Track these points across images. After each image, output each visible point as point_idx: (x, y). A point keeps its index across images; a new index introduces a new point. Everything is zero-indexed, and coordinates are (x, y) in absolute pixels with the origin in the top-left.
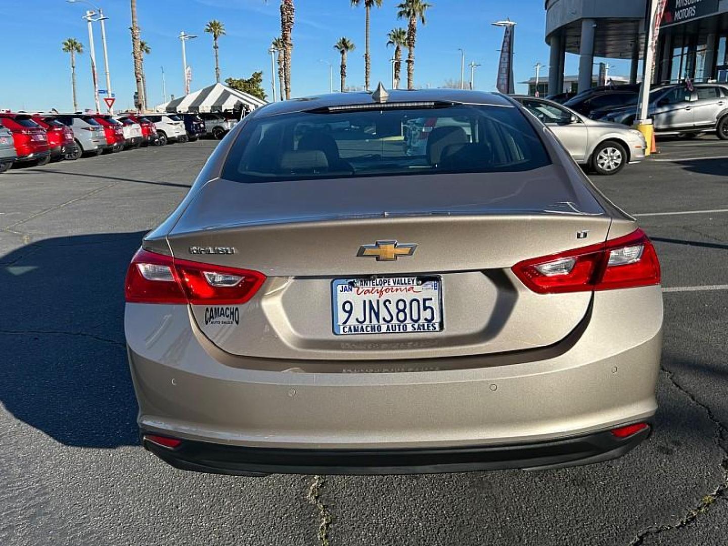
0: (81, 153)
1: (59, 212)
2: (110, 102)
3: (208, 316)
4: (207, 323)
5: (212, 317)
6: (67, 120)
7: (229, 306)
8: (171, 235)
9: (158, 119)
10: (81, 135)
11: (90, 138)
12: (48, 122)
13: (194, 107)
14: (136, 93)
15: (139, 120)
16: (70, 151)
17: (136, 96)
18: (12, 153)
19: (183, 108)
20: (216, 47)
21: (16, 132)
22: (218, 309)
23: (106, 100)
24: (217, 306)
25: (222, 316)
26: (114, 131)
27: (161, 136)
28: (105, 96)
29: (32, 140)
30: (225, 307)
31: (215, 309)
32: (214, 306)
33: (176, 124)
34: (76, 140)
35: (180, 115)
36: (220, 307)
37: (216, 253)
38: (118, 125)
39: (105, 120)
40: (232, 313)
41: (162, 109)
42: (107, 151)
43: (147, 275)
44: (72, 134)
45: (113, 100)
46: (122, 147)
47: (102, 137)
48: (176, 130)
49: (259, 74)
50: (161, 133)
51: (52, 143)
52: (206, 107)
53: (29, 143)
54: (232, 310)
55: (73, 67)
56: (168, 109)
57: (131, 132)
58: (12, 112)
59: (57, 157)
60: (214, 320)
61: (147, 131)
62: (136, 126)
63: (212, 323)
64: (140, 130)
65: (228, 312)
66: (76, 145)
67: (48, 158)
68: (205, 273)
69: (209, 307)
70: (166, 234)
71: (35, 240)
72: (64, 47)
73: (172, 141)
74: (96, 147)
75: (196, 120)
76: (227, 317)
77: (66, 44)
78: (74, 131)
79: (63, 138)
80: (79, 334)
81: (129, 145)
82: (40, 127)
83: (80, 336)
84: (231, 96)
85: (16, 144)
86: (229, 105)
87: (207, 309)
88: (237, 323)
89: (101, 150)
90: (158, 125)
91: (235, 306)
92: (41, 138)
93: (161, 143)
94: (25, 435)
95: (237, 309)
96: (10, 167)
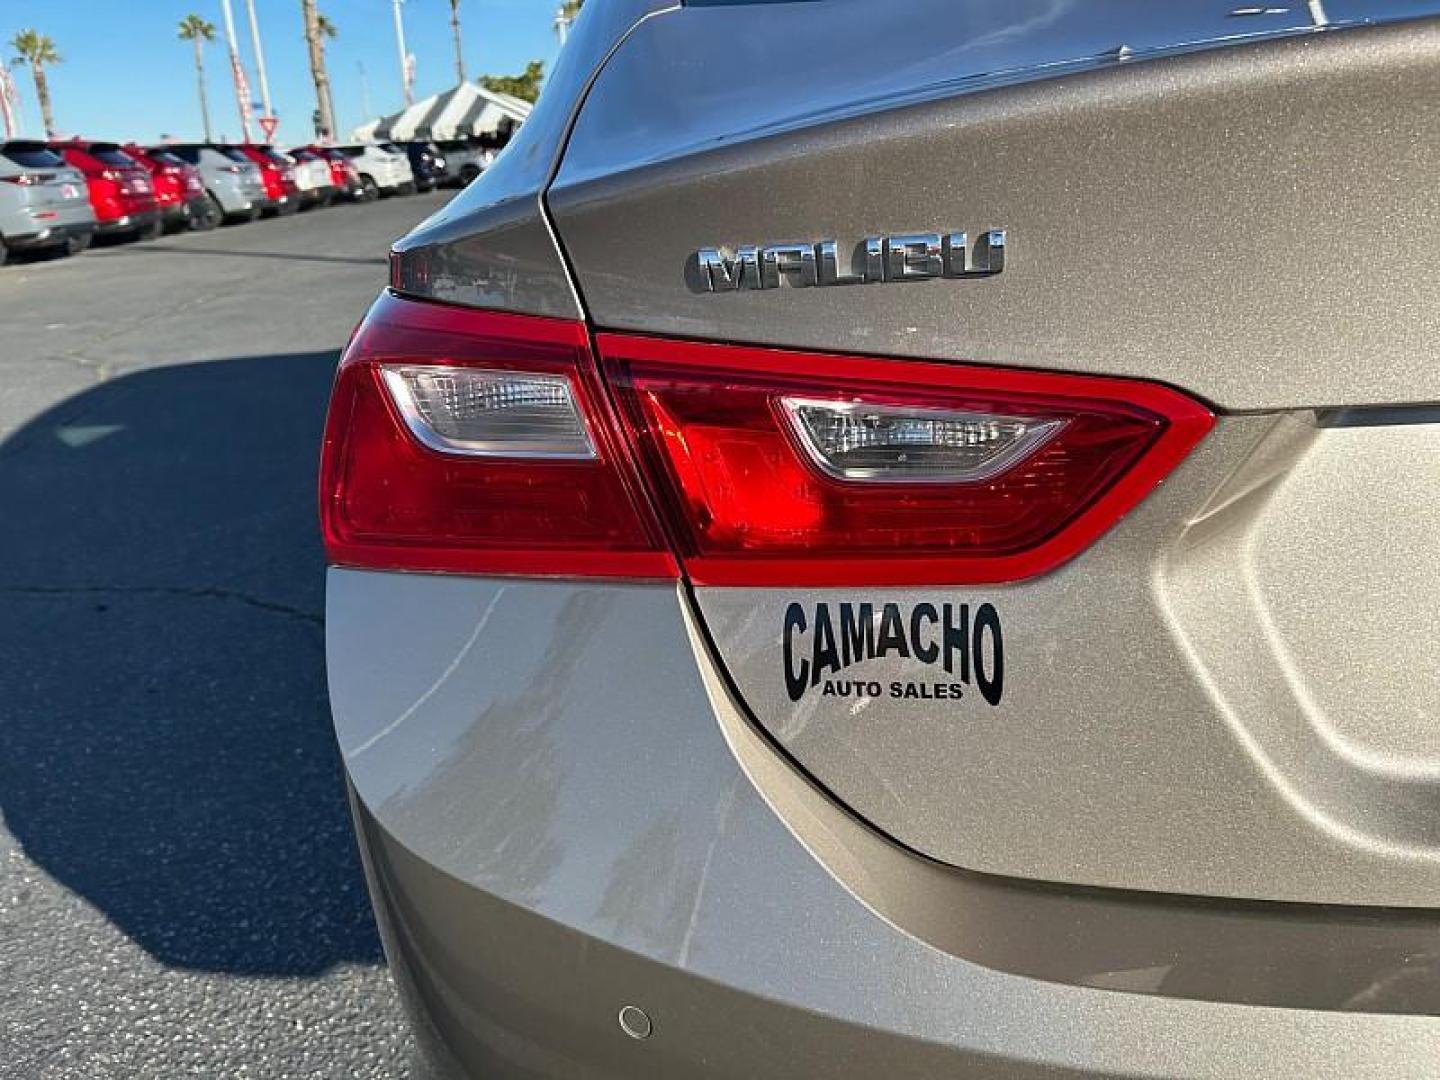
0: (219, 217)
1: (176, 319)
2: (269, 125)
3: (804, 648)
4: (796, 690)
5: (825, 658)
6: (190, 153)
7: (937, 597)
8: (566, 192)
9: (358, 151)
10: (217, 182)
11: (235, 188)
12: (153, 158)
13: (424, 129)
14: (317, 112)
15: (325, 154)
16: (199, 211)
17: (318, 118)
18: (86, 214)
19: (404, 131)
20: (455, 23)
21: (92, 176)
22: (867, 609)
23: (262, 121)
24: (856, 597)
25: (893, 652)
26: (278, 174)
27: (365, 183)
28: (260, 114)
29: (125, 191)
30: (907, 600)
31: (846, 609)
32: (835, 598)
33: (393, 160)
34: (209, 191)
35: (399, 144)
36: (879, 598)
37: (870, 280)
38: (286, 163)
39: (261, 154)
40: (954, 638)
41: (364, 134)
42: (268, 212)
43: (436, 431)
44: (200, 180)
45: (274, 121)
46: (296, 206)
47: (258, 187)
48: (392, 171)
49: (538, 66)
50: (367, 179)
51: (165, 197)
52: (445, 129)
53: (119, 197)
54: (956, 625)
55: (200, 68)
56: (378, 134)
57: (310, 177)
58: (83, 138)
59: (176, 225)
60: (845, 675)
61: (340, 176)
62: (320, 164)
63: (829, 689)
64: (328, 172)
65: (932, 633)
66: (209, 201)
67: (159, 226)
68: (792, 404)
69: (809, 599)
70: (538, 187)
71: (122, 372)
72: (182, 30)
73: (386, 193)
74: (248, 206)
75: (429, 152)
76: (928, 657)
77: (183, 25)
78: (204, 174)
79: (182, 186)
80: (207, 592)
81: (307, 202)
82: (139, 165)
83: (210, 597)
84: (490, 106)
85: (95, 198)
86: (487, 124)
87: (795, 614)
88: (992, 692)
89: (258, 212)
90: (360, 164)
91: (974, 598)
92: (141, 186)
93: (368, 197)
94: (39, 939)
95: (988, 615)
96: (87, 243)
